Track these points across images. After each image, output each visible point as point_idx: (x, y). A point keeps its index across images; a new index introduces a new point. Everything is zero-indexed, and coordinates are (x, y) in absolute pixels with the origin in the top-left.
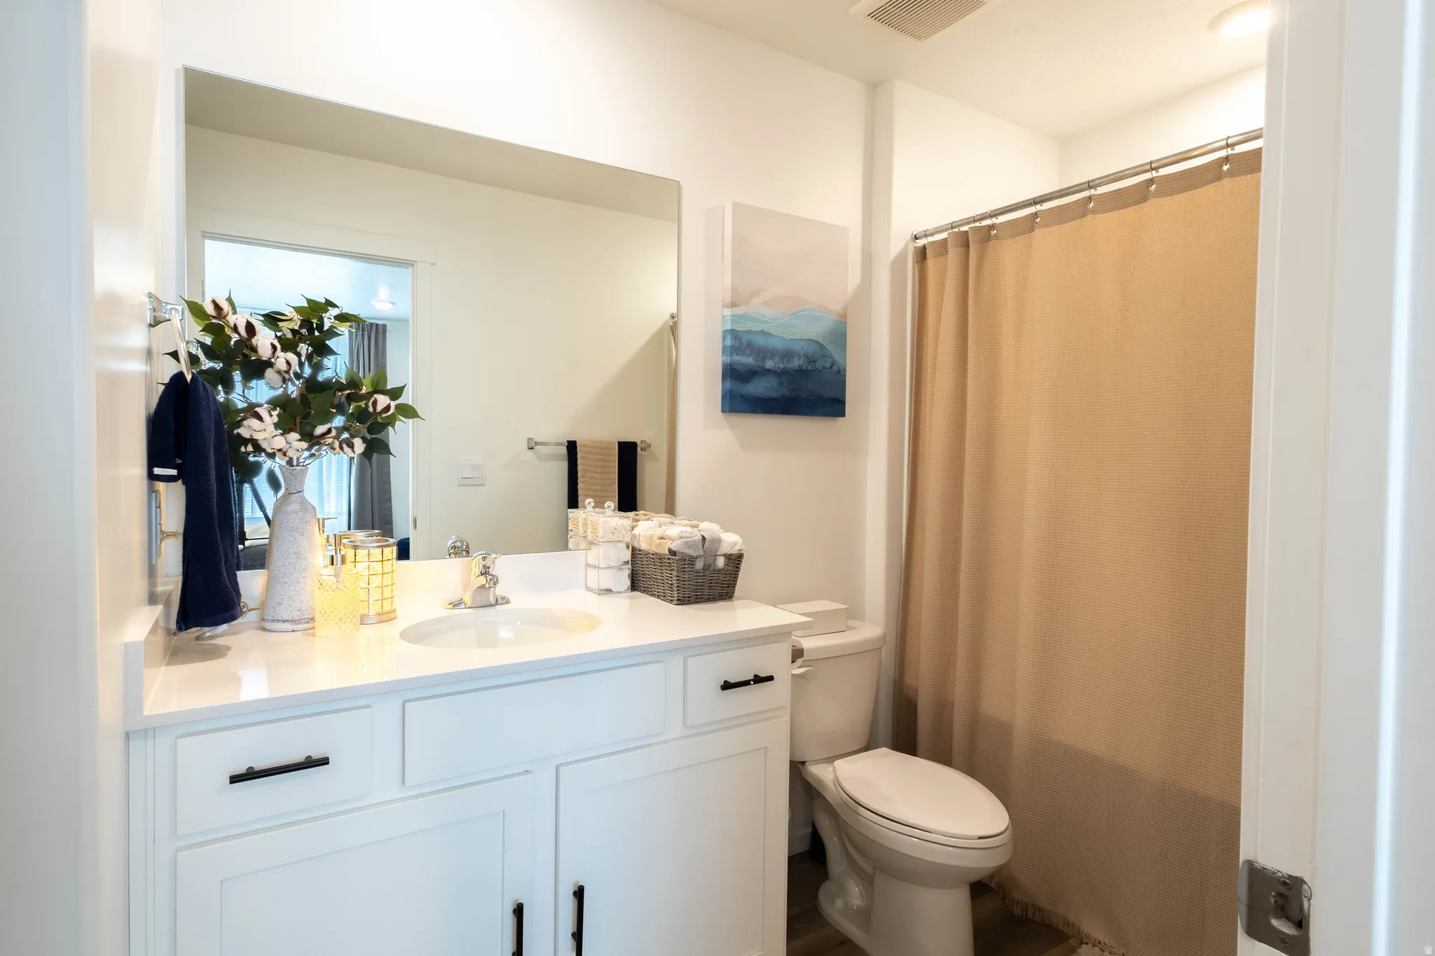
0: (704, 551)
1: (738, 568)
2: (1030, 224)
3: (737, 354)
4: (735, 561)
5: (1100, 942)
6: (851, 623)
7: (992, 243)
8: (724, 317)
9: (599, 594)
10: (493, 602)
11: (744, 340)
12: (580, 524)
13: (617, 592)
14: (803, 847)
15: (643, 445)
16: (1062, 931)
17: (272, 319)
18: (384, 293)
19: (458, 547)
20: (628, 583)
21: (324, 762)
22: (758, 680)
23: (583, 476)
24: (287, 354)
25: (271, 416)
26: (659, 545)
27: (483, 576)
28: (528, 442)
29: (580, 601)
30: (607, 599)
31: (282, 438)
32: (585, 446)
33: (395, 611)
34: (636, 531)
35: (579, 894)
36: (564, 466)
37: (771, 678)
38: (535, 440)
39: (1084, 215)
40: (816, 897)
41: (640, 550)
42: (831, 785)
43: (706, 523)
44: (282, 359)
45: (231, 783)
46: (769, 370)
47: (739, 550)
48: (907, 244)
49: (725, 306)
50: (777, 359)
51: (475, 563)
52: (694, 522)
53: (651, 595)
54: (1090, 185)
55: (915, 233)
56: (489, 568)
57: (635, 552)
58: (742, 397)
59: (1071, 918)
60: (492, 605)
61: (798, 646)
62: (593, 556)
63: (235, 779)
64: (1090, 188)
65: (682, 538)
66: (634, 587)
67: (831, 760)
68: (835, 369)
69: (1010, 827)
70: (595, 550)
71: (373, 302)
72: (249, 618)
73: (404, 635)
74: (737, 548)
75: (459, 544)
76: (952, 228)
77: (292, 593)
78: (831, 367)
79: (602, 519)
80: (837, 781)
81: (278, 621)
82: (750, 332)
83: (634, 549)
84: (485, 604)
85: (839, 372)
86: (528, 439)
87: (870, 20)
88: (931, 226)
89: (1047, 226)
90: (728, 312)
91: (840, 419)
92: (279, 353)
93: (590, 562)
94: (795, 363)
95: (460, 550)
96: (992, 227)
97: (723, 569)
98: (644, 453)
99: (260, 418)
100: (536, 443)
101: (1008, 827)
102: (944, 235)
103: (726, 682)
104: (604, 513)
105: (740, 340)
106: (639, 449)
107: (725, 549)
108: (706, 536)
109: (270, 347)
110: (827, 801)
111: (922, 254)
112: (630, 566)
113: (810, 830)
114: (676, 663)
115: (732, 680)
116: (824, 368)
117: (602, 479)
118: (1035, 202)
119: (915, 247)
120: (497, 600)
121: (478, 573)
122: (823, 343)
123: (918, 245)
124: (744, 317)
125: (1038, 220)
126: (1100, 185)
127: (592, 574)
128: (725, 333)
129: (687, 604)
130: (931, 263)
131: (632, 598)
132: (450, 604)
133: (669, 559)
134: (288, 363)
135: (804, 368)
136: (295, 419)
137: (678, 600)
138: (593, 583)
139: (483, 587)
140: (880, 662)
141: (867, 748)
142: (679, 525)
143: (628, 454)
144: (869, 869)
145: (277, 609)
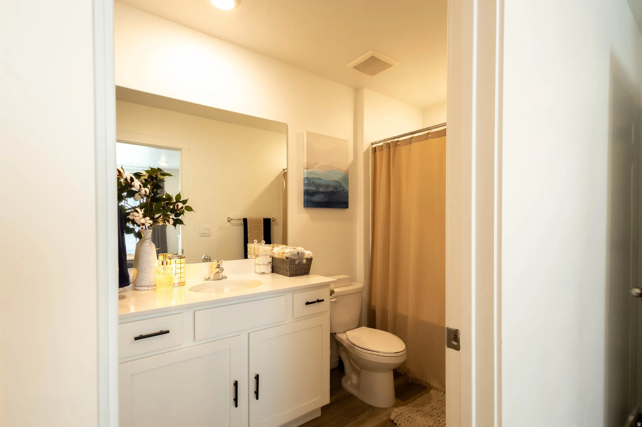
0: (299, 257)
1: (310, 263)
2: (410, 141)
3: (309, 186)
4: (310, 260)
5: (437, 388)
6: (352, 283)
7: (398, 147)
8: (304, 173)
9: (260, 274)
10: (221, 278)
11: (312, 181)
12: (252, 249)
13: (267, 273)
14: (336, 366)
15: (273, 220)
16: (425, 386)
17: (138, 175)
18: (163, 159)
19: (207, 259)
20: (271, 270)
21: (168, 332)
22: (318, 301)
23: (250, 232)
24: (145, 188)
25: (141, 211)
26: (282, 256)
27: (218, 268)
28: (228, 219)
29: (253, 276)
30: (263, 276)
31: (143, 219)
32: (250, 220)
33: (185, 282)
34: (273, 251)
35: (257, 377)
36: (242, 228)
37: (323, 300)
38: (231, 218)
39: (427, 139)
40: (340, 382)
41: (275, 258)
42: (345, 340)
43: (299, 247)
44: (143, 190)
45: (135, 340)
46: (320, 192)
47: (311, 257)
48: (369, 146)
49: (304, 169)
50: (323, 188)
51: (215, 263)
52: (295, 247)
53: (280, 274)
54: (429, 129)
55: (372, 142)
56: (220, 265)
57: (273, 259)
58: (311, 201)
59: (428, 381)
60: (221, 279)
61: (332, 290)
62: (257, 260)
63: (136, 339)
64: (429, 130)
65: (290, 253)
66: (273, 271)
67: (345, 332)
68: (345, 191)
69: (406, 349)
70: (258, 259)
71: (159, 162)
72: (131, 285)
73: (191, 289)
74: (310, 256)
75: (207, 257)
76: (385, 141)
77: (147, 276)
78: (343, 191)
79: (261, 247)
80: (348, 339)
81: (142, 286)
82: (313, 178)
83: (273, 258)
84: (219, 278)
85: (346, 192)
86: (228, 218)
87: (354, 69)
88: (378, 140)
89: (416, 142)
90: (305, 171)
91: (346, 209)
92: (142, 188)
93: (257, 262)
94: (330, 189)
95: (207, 260)
96: (398, 141)
97: (305, 264)
98: (274, 222)
99: (137, 212)
100: (231, 219)
101: (405, 349)
102: (382, 144)
103: (307, 302)
104: (261, 245)
105: (310, 181)
106: (271, 221)
107: (306, 256)
108: (299, 252)
109: (139, 186)
110: (344, 346)
111: (375, 150)
112: (271, 264)
113: (338, 359)
114: (290, 296)
115: (309, 301)
116: (341, 191)
117: (257, 233)
118: (412, 133)
119: (372, 148)
120: (223, 277)
121: (216, 267)
122: (340, 182)
123: (373, 147)
124: (311, 173)
125: (413, 140)
126: (432, 129)
127: (257, 267)
128: (304, 179)
129: (293, 276)
130: (378, 153)
131: (272, 275)
132: (205, 279)
133: (286, 260)
134: (146, 192)
135: (333, 191)
136: (147, 212)
137: (289, 275)
138: (258, 271)
139: (218, 272)
140: (362, 297)
141: (358, 327)
142: (289, 248)
143: (267, 223)
144: (358, 368)
145: (141, 282)
